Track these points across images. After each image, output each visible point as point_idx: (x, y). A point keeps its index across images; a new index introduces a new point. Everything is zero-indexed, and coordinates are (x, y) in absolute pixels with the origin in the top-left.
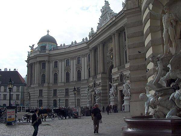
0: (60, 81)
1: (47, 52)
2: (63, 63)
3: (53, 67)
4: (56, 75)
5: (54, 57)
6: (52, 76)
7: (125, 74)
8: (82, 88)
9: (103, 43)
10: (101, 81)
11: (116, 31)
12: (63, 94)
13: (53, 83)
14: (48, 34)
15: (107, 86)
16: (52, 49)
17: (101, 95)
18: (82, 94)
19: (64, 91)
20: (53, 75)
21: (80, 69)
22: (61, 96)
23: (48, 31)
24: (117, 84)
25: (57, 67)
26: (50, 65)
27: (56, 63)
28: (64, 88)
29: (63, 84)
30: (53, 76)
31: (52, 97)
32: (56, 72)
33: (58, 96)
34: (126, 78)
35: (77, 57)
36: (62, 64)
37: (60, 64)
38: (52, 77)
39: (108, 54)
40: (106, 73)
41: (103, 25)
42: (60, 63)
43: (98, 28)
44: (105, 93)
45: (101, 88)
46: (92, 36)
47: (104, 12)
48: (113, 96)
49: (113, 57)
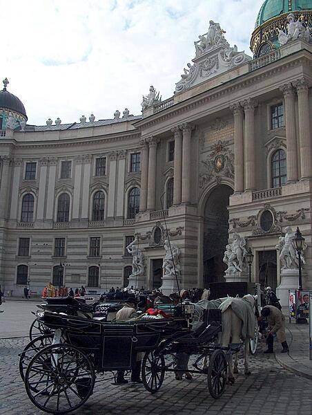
0: (40, 217)
1: (9, 135)
2: (53, 169)
3: (21, 177)
4: (28, 200)
5: (26, 152)
6: (19, 200)
7: (279, 209)
8: (106, 240)
9: (193, 127)
10: (183, 224)
11: (252, 99)
12: (46, 250)
13: (19, 219)
14: (5, 89)
15: (197, 237)
16: (23, 130)
17: (183, 260)
18: (106, 254)
19: (53, 244)
20: (21, 199)
21: (104, 188)
22: (43, 257)
23: (6, 82)
24: (250, 234)
25: (33, 177)
26: (13, 171)
27: (31, 166)
28: (52, 237)
29: (48, 226)
30: (21, 203)
31: (13, 257)
32: (31, 191)
33: (33, 257)
34: (284, 220)
35: (95, 157)
36: (48, 172)
37: (42, 171)
38: (18, 205)
39: (206, 157)
40: (195, 205)
41: (199, 80)
42: (44, 169)
43: (181, 89)
44: (192, 255)
45: (182, 242)
46: (155, 108)
47: (208, 51)
48: (238, 263)
49: (223, 165)
